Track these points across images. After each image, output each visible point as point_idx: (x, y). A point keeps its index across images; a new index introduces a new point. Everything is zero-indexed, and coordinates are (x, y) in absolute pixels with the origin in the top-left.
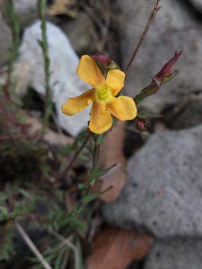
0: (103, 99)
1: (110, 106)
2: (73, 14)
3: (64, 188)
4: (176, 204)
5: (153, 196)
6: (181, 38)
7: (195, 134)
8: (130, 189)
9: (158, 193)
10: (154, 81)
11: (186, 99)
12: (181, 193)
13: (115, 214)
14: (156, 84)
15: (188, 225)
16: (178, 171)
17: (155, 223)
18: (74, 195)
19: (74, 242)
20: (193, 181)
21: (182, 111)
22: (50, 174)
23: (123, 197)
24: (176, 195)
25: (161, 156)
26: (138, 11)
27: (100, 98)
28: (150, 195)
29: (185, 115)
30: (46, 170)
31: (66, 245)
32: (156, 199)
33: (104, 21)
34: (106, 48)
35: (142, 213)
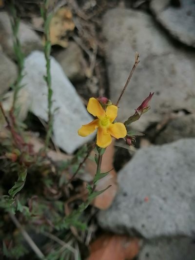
0: (105, 125)
1: (109, 129)
2: (64, 44)
3: (63, 199)
4: (161, 209)
5: (141, 203)
6: (161, 62)
7: (176, 148)
8: (121, 198)
9: (146, 200)
10: (136, 112)
11: (167, 118)
12: (165, 199)
13: (108, 220)
14: (138, 114)
15: (171, 226)
16: (161, 181)
17: (143, 226)
18: (72, 205)
19: (74, 246)
20: (175, 188)
21: (164, 128)
22: (52, 186)
23: (115, 205)
24: (161, 201)
25: (147, 168)
26: (122, 39)
27: (102, 125)
28: (138, 202)
29: (166, 131)
30: (48, 183)
31: (66, 249)
32: (144, 205)
33: (91, 50)
34: (94, 74)
35: (132, 218)
